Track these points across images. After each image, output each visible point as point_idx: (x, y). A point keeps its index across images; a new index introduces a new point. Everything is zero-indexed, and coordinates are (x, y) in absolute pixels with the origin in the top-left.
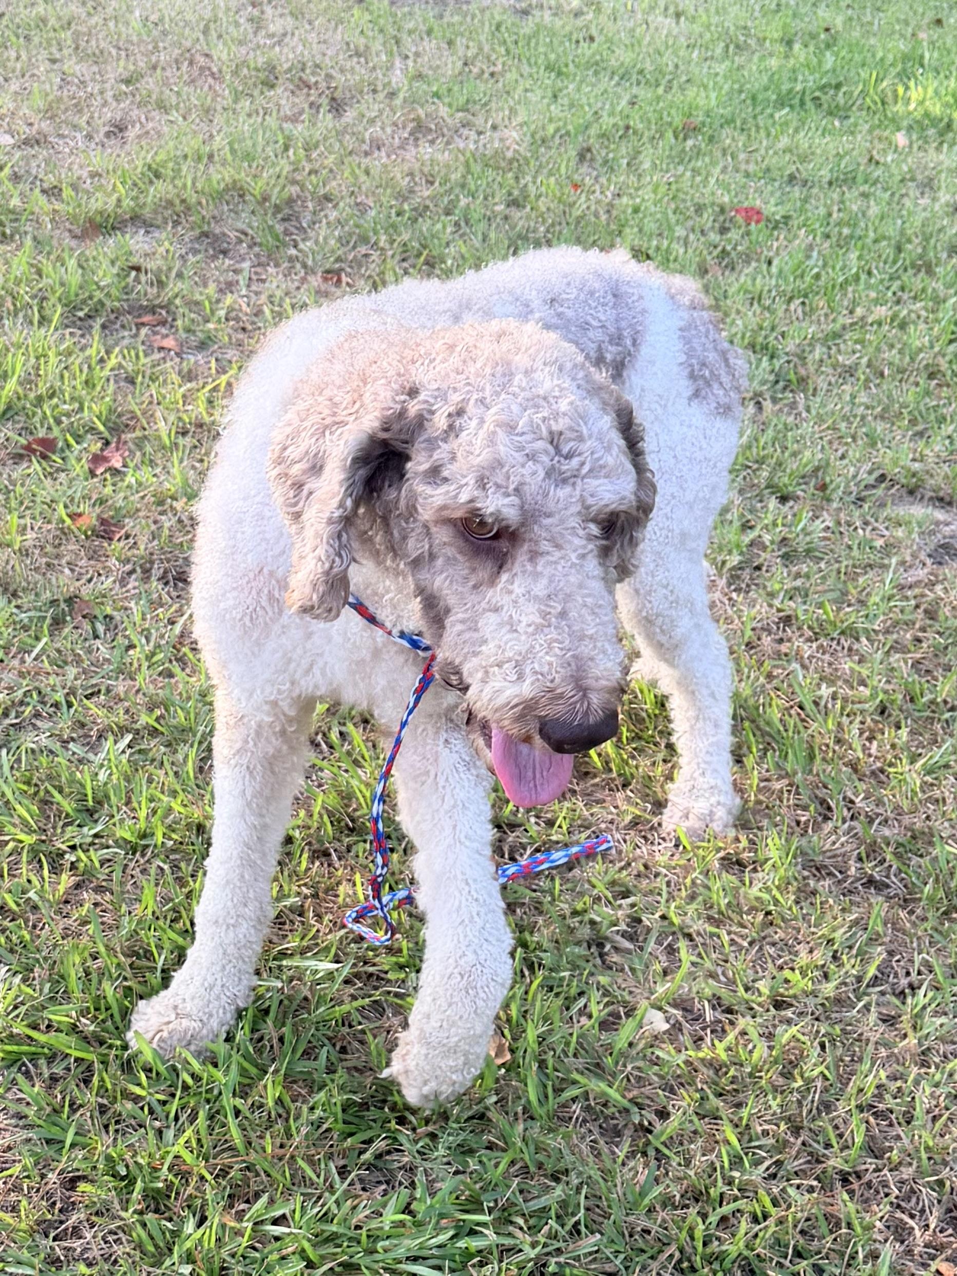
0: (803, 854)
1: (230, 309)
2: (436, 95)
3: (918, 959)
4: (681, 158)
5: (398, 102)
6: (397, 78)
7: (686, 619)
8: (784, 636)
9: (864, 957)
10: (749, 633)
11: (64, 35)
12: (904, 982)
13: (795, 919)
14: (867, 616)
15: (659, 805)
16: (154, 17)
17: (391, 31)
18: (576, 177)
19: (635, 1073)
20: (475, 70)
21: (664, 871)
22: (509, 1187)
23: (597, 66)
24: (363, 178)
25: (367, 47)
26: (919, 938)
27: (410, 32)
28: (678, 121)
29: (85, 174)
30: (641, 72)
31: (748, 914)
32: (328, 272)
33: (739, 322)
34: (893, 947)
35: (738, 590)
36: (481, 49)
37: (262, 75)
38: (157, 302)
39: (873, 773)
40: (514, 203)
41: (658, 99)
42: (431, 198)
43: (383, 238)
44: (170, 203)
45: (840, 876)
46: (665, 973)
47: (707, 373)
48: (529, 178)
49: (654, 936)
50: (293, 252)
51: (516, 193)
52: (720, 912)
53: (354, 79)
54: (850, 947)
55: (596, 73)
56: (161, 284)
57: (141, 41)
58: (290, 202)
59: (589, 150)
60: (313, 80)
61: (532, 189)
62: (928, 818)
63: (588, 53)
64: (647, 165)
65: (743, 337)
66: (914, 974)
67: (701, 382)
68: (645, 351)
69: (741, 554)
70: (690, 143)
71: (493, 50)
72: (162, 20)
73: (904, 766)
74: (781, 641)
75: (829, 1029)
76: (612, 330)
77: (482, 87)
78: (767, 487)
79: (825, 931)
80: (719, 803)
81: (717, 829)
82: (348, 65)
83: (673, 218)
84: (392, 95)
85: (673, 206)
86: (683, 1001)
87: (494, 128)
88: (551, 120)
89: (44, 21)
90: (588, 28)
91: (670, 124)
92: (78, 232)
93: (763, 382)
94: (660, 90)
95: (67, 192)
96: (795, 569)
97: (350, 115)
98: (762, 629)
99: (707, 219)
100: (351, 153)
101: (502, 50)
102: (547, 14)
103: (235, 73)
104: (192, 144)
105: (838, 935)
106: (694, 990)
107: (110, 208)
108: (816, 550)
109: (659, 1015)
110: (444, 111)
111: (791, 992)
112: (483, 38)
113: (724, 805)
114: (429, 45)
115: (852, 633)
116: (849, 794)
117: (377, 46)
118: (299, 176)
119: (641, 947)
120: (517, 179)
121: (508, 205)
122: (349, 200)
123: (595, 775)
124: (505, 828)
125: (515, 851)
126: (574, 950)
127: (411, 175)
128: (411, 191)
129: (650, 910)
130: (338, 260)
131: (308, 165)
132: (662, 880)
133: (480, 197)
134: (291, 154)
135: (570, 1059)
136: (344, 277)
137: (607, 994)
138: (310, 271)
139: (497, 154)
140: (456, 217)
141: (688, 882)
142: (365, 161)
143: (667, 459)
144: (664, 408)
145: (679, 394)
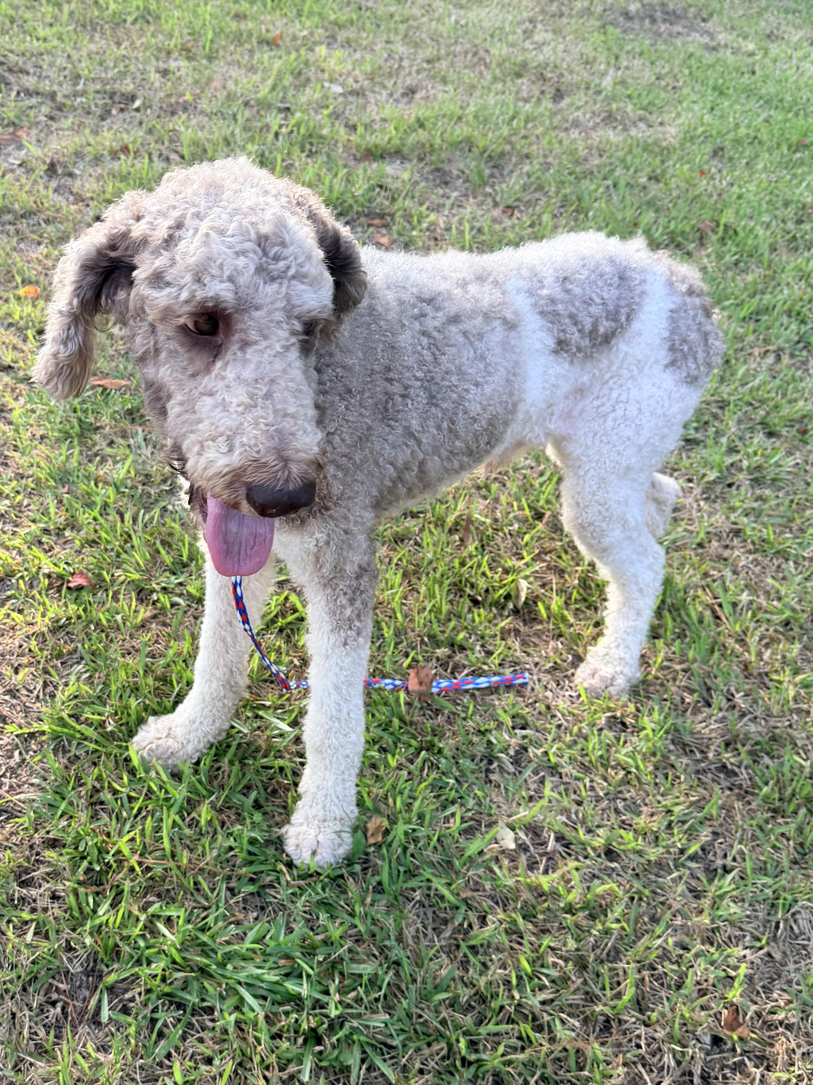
0: (677, 730)
1: (432, 224)
2: (629, 97)
3: (737, 847)
4: (788, 165)
5: (600, 98)
6: (607, 83)
7: (618, 532)
8: (731, 544)
9: (691, 834)
10: (702, 535)
11: (402, 27)
12: (719, 862)
13: (648, 784)
14: (800, 544)
15: (579, 659)
16: (463, 22)
17: (615, 49)
18: (706, 167)
19: (476, 878)
20: (663, 83)
21: (559, 715)
22: (342, 946)
23: (749, 92)
24: (557, 146)
25: (595, 59)
26: (744, 830)
27: (628, 52)
28: (794, 139)
29: (378, 118)
30: (781, 101)
31: (613, 768)
32: (508, 207)
33: (786, 292)
34: (719, 830)
35: (706, 499)
36: (672, 70)
37: (517, 69)
38: (387, 211)
39: (760, 674)
40: (654, 178)
41: (786, 120)
42: (598, 166)
43: (553, 189)
44: (423, 145)
45: (699, 756)
46: (531, 798)
47: (686, 348)
48: (671, 162)
49: (533, 766)
50: (488, 190)
51: (659, 171)
52: (591, 762)
53: (576, 78)
54: (684, 822)
55: (748, 97)
56: (394, 200)
57: (449, 37)
58: (502, 155)
59: (722, 149)
60: (550, 75)
61: (671, 171)
62: (790, 726)
63: (748, 82)
64: (760, 166)
65: (784, 304)
66: (729, 858)
67: (679, 355)
69: (721, 471)
70: (798, 155)
71: (681, 71)
72: (467, 24)
73: (785, 677)
74: (727, 547)
75: (641, 888)
76: (611, 307)
77: (663, 95)
78: (761, 423)
79: (668, 803)
80: (622, 673)
81: (613, 693)
82: (577, 69)
83: (764, 206)
84: (599, 92)
85: (767, 198)
86: (536, 827)
87: (661, 124)
88: (702, 124)
89: (392, 16)
90: (754, 64)
91: (788, 139)
92: (358, 155)
93: (787, 341)
94: (790, 115)
95: (360, 129)
96: (758, 492)
97: (564, 103)
98: (716, 534)
99: (790, 212)
100: (555, 128)
101: (687, 72)
102: (729, 51)
103: (499, 65)
104: (454, 108)
105: (676, 809)
106: (548, 820)
107: (383, 143)
108: (781, 480)
109: (511, 834)
110: (629, 108)
111: (622, 847)
112: (677, 62)
113: (625, 675)
114: (637, 62)
115: (784, 555)
116: (733, 689)
117: (602, 58)
118: (514, 139)
119: (520, 772)
120: (663, 162)
121: (650, 179)
122: (541, 160)
123: (541, 622)
124: (456, 648)
125: (457, 668)
126: (465, 763)
127: (590, 148)
128: (586, 160)
129: (538, 745)
130: (518, 200)
131: (523, 132)
132: (555, 722)
133: (632, 171)
134: (515, 123)
135: (428, 853)
136: (516, 213)
137: (479, 804)
138: (496, 204)
139: (656, 143)
140: (609, 182)
141: (575, 729)
142: (562, 135)
143: (632, 410)
144: (641, 370)
145: (657, 361)
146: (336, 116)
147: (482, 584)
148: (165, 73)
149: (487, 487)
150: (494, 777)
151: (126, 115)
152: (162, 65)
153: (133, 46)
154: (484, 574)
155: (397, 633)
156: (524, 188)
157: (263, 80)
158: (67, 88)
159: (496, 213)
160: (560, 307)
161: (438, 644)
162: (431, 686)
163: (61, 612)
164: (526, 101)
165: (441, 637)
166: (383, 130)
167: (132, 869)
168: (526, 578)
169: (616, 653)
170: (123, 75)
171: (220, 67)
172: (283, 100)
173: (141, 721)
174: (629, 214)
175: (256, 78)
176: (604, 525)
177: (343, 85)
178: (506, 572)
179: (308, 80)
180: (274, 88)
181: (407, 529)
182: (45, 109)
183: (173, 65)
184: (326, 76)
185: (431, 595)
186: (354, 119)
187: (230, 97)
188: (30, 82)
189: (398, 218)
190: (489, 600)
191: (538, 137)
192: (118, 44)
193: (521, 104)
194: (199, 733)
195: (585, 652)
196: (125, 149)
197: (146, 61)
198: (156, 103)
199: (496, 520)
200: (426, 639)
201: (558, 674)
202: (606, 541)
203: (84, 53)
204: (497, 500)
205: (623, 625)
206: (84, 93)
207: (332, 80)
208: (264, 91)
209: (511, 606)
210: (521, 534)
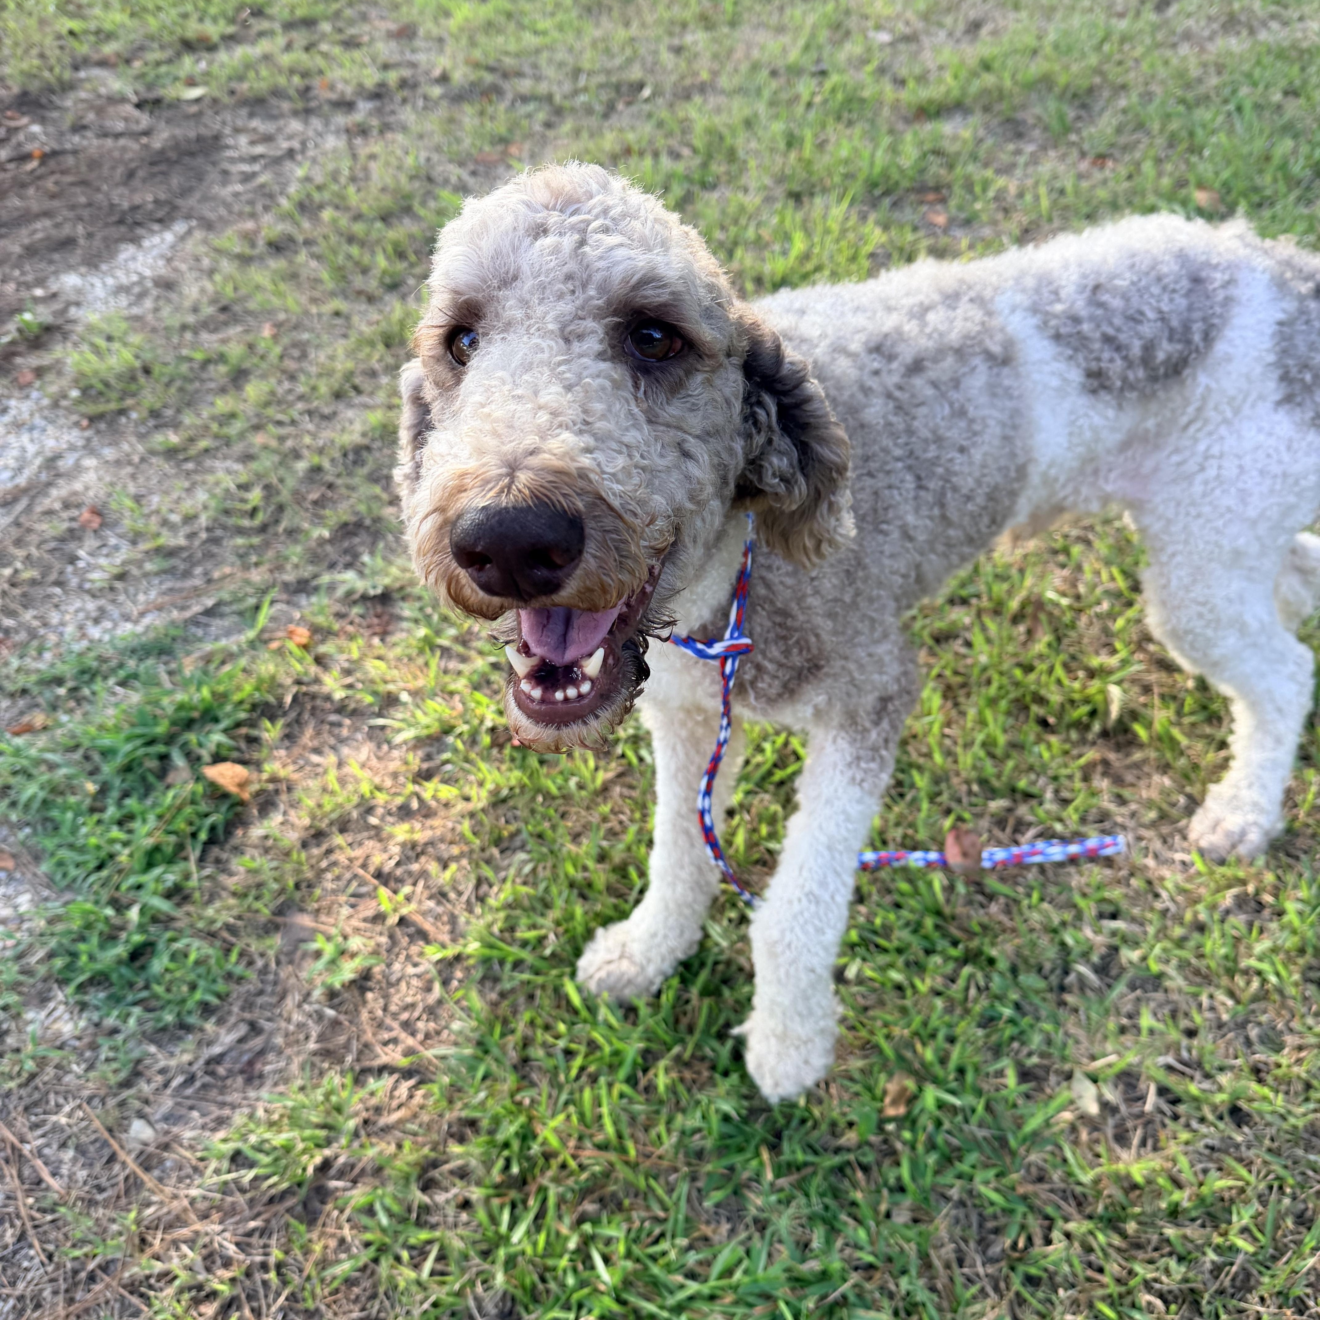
1: (1000, 191)
15: (1194, 803)
21: (1165, 894)
24: (1161, 69)
29: (933, 66)
32: (1099, 156)
38: (943, 182)
40: (1291, 92)
42: (1217, 88)
43: (1157, 126)
44: (990, 92)
46: (1122, 1029)
48: (1314, 69)
49: (1127, 978)
50: (1073, 138)
51: (1297, 82)
56: (951, 167)
58: (1091, 91)
61: (1313, 80)
67: (1297, 387)
68: (1221, 347)
76: (1176, 323)
80: (1256, 823)
81: (1244, 854)
86: (1128, 1074)
87: (1301, 19)
92: (909, 116)
95: (911, 83)
97: (1171, 11)
100: (1159, 46)
104: (1030, 40)
107: (940, 97)
118: (1106, 67)
119: (1109, 986)
120: (1303, 69)
121: (1286, 93)
122: (1141, 89)
123: (1141, 746)
124: (1018, 796)
125: (1020, 826)
126: (1029, 980)
127: (1205, 65)
128: (1200, 81)
129: (1136, 944)
130: (1112, 145)
131: (1117, 57)
132: (1158, 905)
133: (1261, 88)
134: (1106, 47)
135: (973, 1127)
136: (1110, 164)
137: (1049, 1042)
138: (1083, 155)
139: (1294, 46)
140: (1231, 107)
141: (1188, 916)
142: (1169, 53)
143: (1230, 469)
144: (1237, 412)
145: (1261, 397)
146: (882, 71)
147: (1055, 698)
148: (678, 50)
149: (1066, 551)
150: (1070, 999)
151: (634, 109)
152: (676, 42)
153: (643, 25)
154: (1059, 682)
155: (937, 780)
156: (1119, 130)
157: (795, 40)
158: (567, 87)
159: (1084, 166)
160: (1086, 327)
161: (992, 793)
162: (979, 859)
163: (501, 781)
164: (1121, 15)
165: (996, 783)
166: (940, 81)
167: (564, 1166)
168: (1119, 683)
169: (1248, 795)
170: (629, 61)
171: (745, 32)
172: (818, 61)
173: (589, 935)
174: (1259, 145)
175: (785, 39)
176: (1210, 633)
177: (892, 31)
178: (1092, 674)
179: (848, 33)
180: (807, 48)
181: (954, 623)
182: (541, 116)
183: (689, 39)
184: (870, 24)
185: (982, 722)
186: (903, 72)
187: (755, 67)
188: (525, 85)
189: (958, 190)
190: (1067, 719)
191: (1137, 61)
192: (627, 24)
193: (1114, 21)
194: (664, 950)
195: (1204, 792)
196: (628, 151)
197: (658, 39)
198: (668, 88)
199: (1078, 597)
200: (975, 788)
201: (1165, 830)
202: (1216, 653)
203: (587, 40)
204: (1079, 568)
205: (1257, 756)
206: (585, 89)
207: (878, 27)
208: (794, 55)
209: (1097, 727)
210: (1112, 616)
